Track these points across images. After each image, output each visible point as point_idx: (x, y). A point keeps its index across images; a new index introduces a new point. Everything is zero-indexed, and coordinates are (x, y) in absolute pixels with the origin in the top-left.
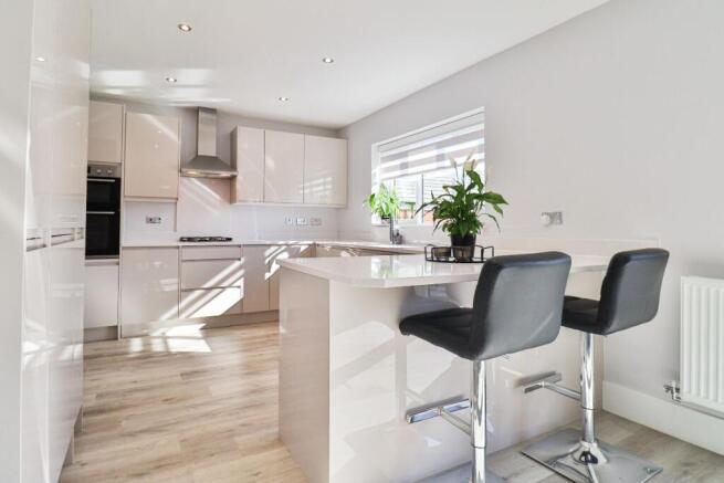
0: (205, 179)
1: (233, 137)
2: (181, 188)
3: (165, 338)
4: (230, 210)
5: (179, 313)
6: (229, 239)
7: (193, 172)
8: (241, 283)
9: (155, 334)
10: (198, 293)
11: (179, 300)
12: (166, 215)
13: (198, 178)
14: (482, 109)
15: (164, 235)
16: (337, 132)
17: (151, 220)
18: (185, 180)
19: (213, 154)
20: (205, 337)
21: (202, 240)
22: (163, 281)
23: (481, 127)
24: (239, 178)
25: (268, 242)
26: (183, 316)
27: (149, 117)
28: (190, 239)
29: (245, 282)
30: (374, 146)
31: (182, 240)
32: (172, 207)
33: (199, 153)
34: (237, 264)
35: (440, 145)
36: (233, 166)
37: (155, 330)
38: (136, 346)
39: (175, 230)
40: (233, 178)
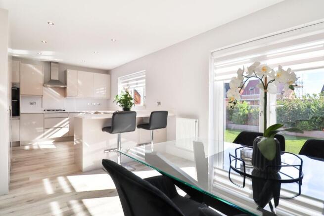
0: (54, 88)
1: (65, 73)
2: (44, 92)
3: (38, 145)
4: (64, 100)
5: (44, 136)
6: (64, 110)
7: (49, 86)
8: (68, 126)
9: (34, 144)
10: (51, 130)
11: (44, 132)
12: (38, 102)
13: (51, 87)
14: (145, 70)
15: (37, 109)
16: (107, 72)
17: (32, 104)
18: (46, 88)
19: (57, 79)
20: (54, 144)
21: (53, 110)
22: (37, 129)
23: (145, 76)
24: (68, 88)
25: (78, 111)
26: (46, 137)
27: (30, 66)
28: (48, 110)
29: (70, 125)
30: (119, 78)
31: (45, 110)
32: (41, 99)
33: (52, 79)
34: (67, 119)
35: (137, 80)
36: (65, 84)
37: (34, 143)
38: (27, 147)
39: (42, 107)
40: (65, 88)
